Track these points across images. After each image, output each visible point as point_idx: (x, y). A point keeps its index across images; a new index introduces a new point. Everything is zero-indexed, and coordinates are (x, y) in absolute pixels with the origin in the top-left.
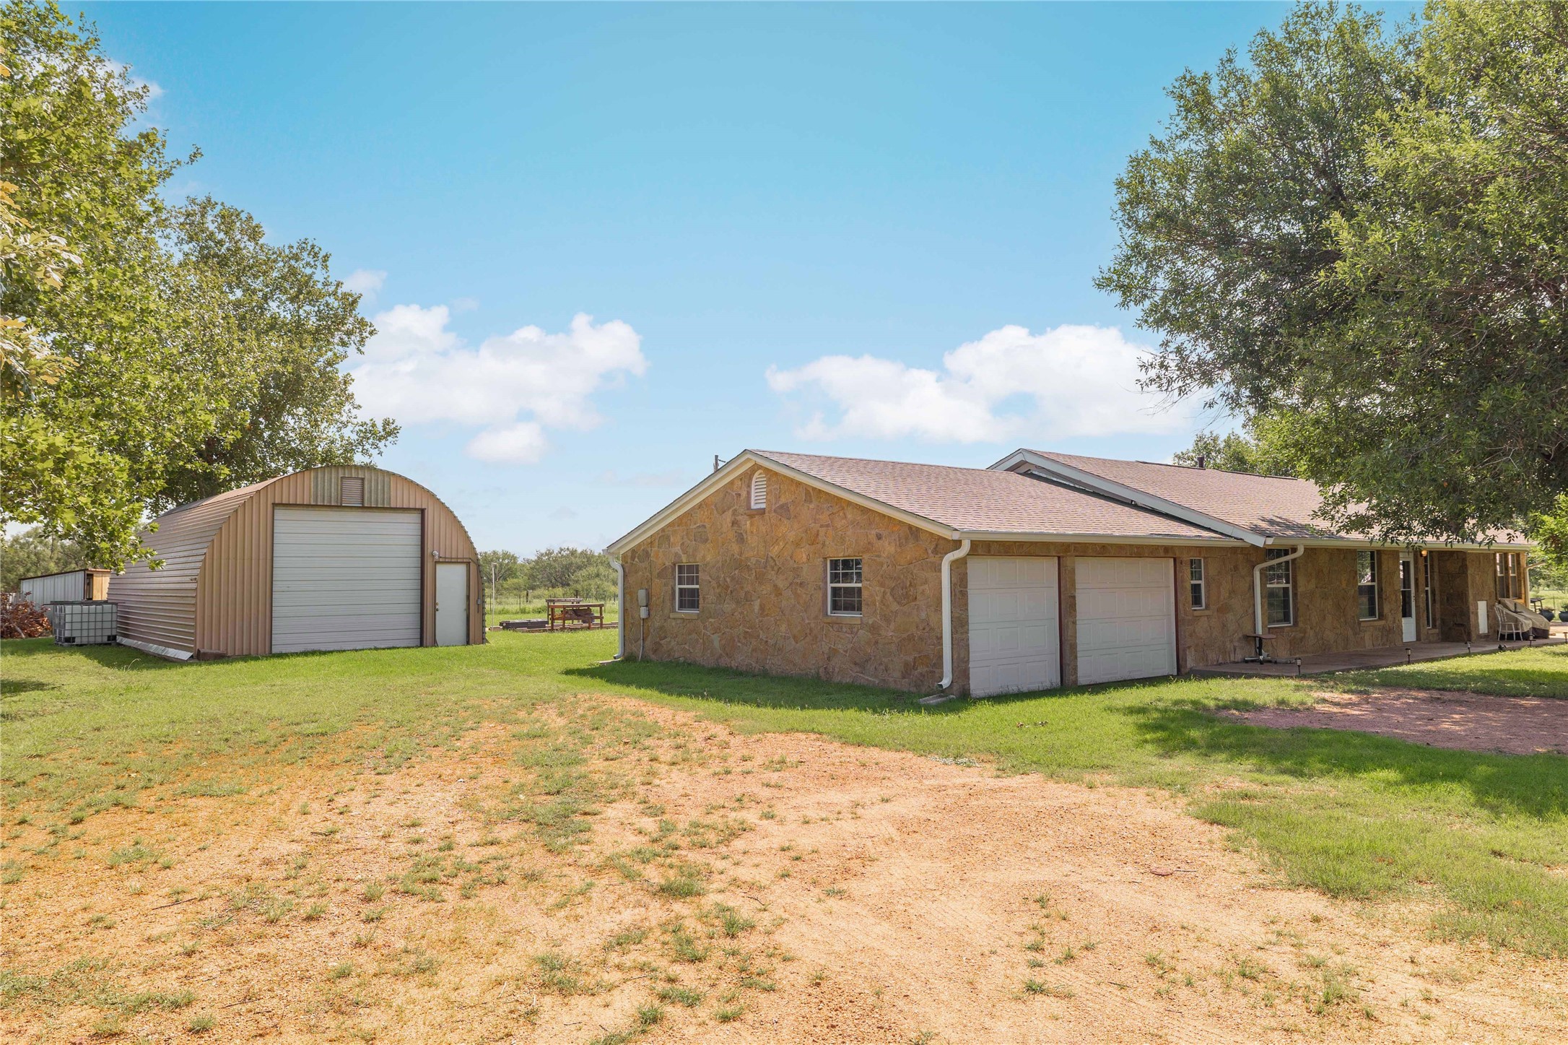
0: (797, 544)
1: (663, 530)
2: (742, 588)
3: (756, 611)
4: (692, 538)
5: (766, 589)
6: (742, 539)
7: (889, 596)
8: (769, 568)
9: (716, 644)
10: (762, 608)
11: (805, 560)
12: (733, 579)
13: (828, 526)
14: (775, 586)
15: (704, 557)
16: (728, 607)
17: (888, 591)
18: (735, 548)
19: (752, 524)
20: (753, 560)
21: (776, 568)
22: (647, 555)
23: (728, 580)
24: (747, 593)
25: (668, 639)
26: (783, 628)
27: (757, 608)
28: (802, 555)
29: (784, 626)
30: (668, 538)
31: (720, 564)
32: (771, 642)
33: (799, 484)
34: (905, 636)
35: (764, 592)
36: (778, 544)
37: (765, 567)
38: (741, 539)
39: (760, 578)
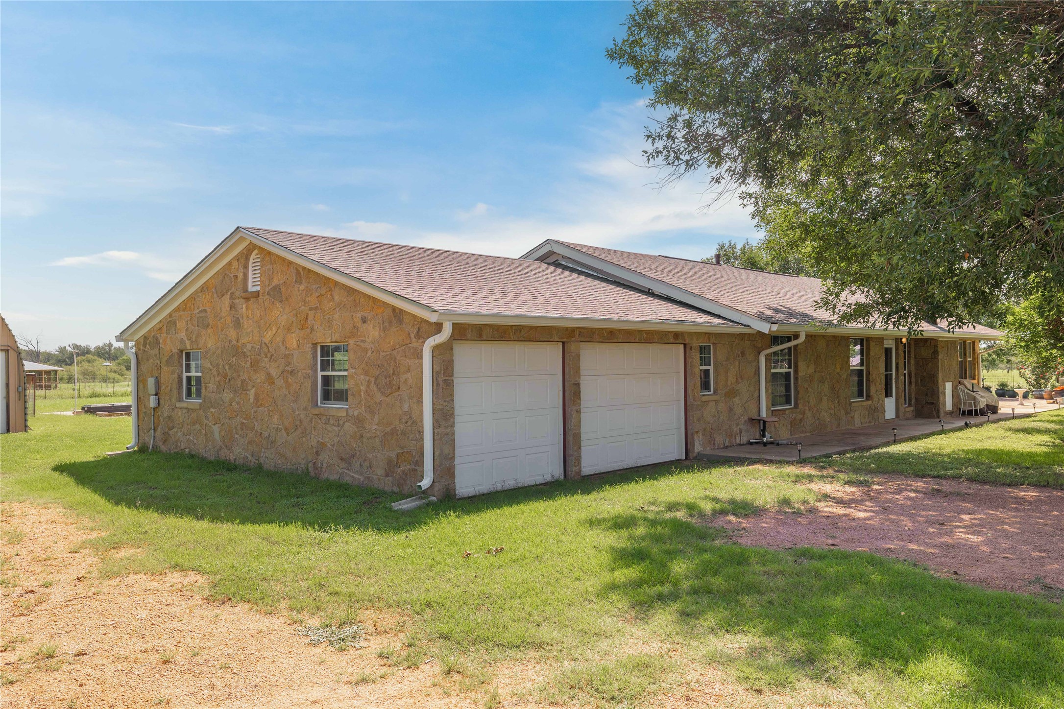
0: (288, 329)
1: (170, 315)
2: (239, 376)
3: (252, 400)
4: (195, 323)
5: (260, 378)
6: (239, 324)
7: (373, 386)
8: (263, 355)
9: (217, 436)
10: (257, 397)
11: (295, 346)
12: (230, 365)
13: (316, 309)
14: (269, 374)
15: (205, 344)
16: (227, 396)
17: (373, 380)
18: (232, 333)
19: (247, 309)
20: (249, 346)
21: (269, 356)
22: (157, 341)
23: (227, 367)
24: (243, 381)
25: (175, 430)
26: (276, 419)
27: (252, 397)
28: (293, 341)
29: (276, 417)
30: (175, 323)
31: (219, 351)
32: (265, 434)
33: (290, 263)
34: (388, 429)
35: (259, 381)
36: (271, 329)
37: (259, 354)
38: (237, 324)
39: (255, 366)
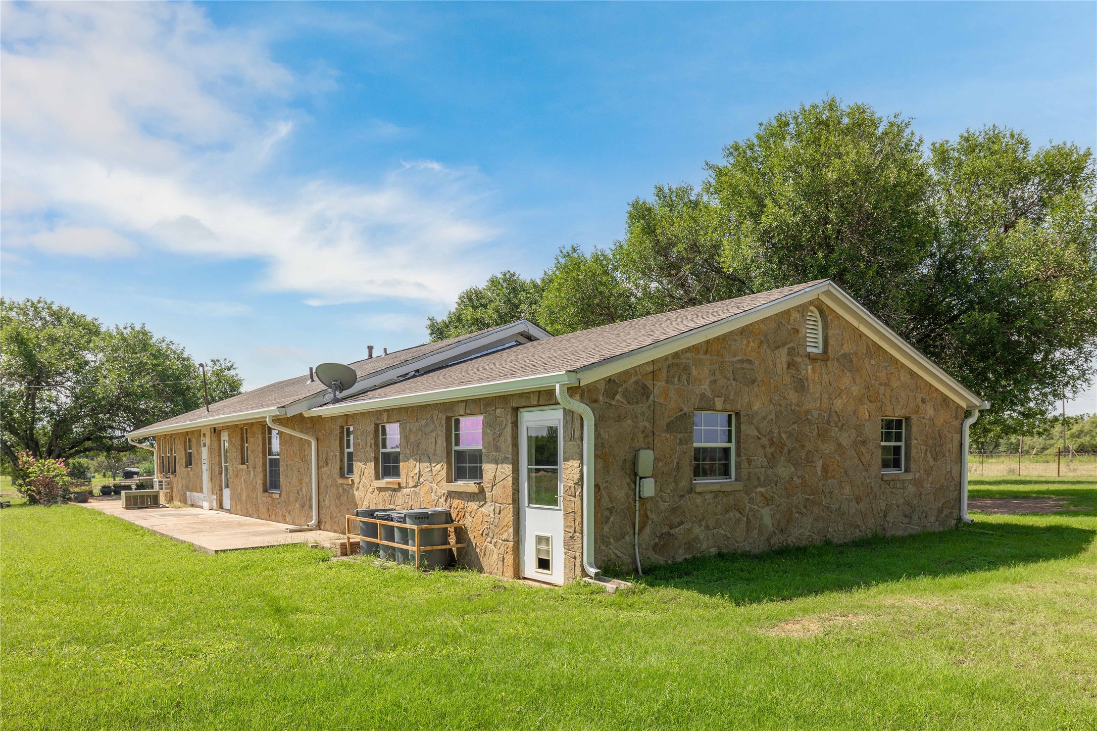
0: (860, 401)
1: (676, 355)
2: (803, 447)
3: (819, 473)
4: (730, 375)
5: (828, 448)
6: (803, 386)
7: (929, 454)
8: (832, 424)
9: (767, 521)
10: (825, 469)
11: (867, 417)
12: (790, 435)
13: (886, 385)
14: (839, 444)
15: (750, 405)
16: (784, 470)
17: (928, 448)
18: (793, 396)
19: (814, 370)
20: (815, 414)
21: (839, 425)
22: (645, 392)
23: (784, 436)
24: (809, 452)
25: (687, 526)
26: (847, 490)
27: (819, 470)
28: (864, 412)
29: (848, 487)
30: (686, 369)
31: (772, 416)
32: (834, 507)
33: (861, 335)
34: (938, 486)
35: (828, 452)
36: (842, 398)
37: (828, 422)
38: (801, 386)
39: (823, 435)
